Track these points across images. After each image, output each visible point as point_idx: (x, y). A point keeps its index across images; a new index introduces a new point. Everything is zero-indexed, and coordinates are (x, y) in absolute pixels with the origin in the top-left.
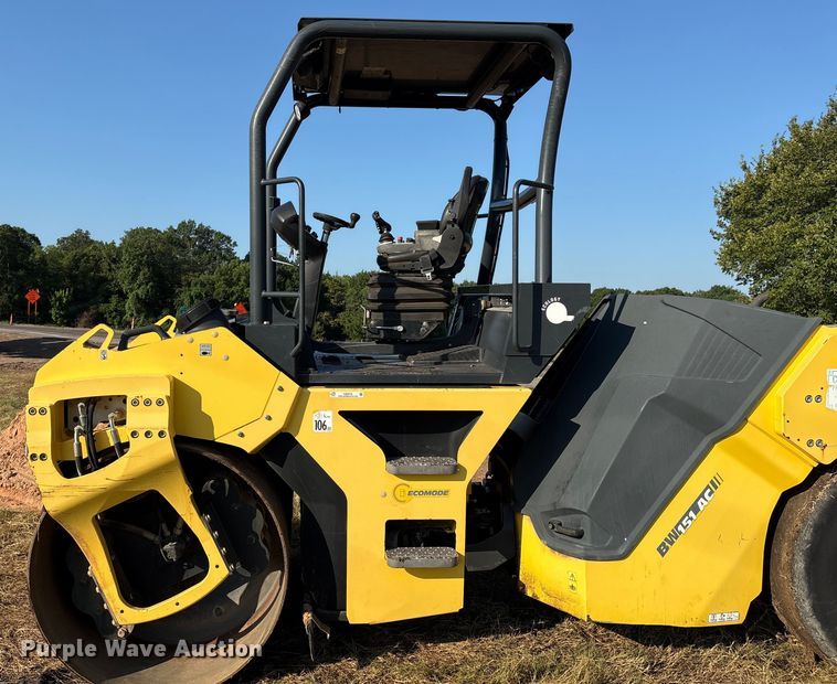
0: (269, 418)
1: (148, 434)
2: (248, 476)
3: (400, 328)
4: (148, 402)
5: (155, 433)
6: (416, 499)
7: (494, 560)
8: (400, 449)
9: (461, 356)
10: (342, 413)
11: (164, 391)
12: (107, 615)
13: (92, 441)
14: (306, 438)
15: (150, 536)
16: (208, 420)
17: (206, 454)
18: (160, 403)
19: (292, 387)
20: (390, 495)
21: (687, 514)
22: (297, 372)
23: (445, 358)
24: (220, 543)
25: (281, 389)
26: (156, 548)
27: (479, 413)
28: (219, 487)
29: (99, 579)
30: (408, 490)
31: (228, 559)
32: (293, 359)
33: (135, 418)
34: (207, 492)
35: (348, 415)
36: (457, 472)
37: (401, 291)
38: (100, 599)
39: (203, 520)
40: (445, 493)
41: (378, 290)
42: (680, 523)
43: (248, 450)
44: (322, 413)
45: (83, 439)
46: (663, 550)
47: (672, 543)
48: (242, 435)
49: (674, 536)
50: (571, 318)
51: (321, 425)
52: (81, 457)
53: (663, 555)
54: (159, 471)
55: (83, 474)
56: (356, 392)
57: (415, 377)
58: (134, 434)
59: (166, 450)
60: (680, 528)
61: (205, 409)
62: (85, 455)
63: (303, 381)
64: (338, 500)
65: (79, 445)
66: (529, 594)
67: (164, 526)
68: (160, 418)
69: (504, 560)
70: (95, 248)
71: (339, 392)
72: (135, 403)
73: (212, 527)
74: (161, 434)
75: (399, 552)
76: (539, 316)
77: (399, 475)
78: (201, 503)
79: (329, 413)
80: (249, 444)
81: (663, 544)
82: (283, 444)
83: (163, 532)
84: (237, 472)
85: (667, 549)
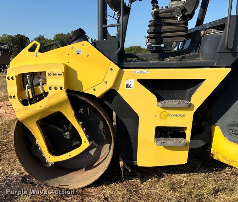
0: (106, 83)
1: (55, 88)
2: (96, 106)
3: (163, 45)
4: (55, 74)
5: (59, 88)
7: (200, 143)
8: (163, 97)
9: (191, 57)
10: (139, 81)
11: (62, 70)
12: (44, 158)
13: (33, 91)
14: (122, 91)
15: (60, 129)
16: (80, 83)
17: (80, 97)
18: (60, 75)
19: (117, 69)
20: (158, 116)
22: (118, 63)
23: (183, 58)
24: (86, 133)
25: (111, 69)
26: (62, 134)
28: (86, 111)
29: (40, 145)
30: (166, 114)
31: (89, 139)
32: (117, 56)
33: (51, 81)
34: (81, 113)
35: (141, 81)
36: (190, 106)
37: (164, 28)
38: (41, 152)
39: (79, 124)
40: (183, 116)
41: (153, 28)
43: (97, 96)
44: (130, 80)
45: (30, 90)
48: (94, 90)
51: (129, 86)
52: (29, 97)
54: (61, 104)
55: (31, 104)
56: (145, 71)
58: (50, 88)
59: (63, 95)
61: (79, 78)
62: (31, 97)
63: (122, 67)
64: (135, 118)
65: (28, 92)
66: (215, 158)
67: (65, 126)
68: (60, 81)
69: (204, 144)
71: (138, 71)
72: (50, 75)
73: (83, 126)
74: (61, 88)
75: (161, 140)
77: (163, 108)
78: (78, 117)
79: (133, 80)
80: (98, 94)
82: (112, 94)
83: (64, 128)
84: (93, 105)
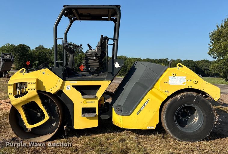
0: (57, 87)
1: (32, 90)
2: (52, 98)
3: (90, 69)
4: (31, 83)
5: (33, 89)
6: (88, 103)
8: (85, 93)
9: (102, 75)
10: (72, 86)
11: (35, 81)
13: (21, 91)
14: (65, 91)
15: (35, 111)
16: (44, 87)
17: (44, 94)
18: (34, 83)
19: (62, 81)
20: (82, 102)
21: (143, 106)
22: (63, 78)
23: (98, 75)
24: (47, 112)
25: (59, 81)
27: (101, 86)
28: (48, 101)
29: (23, 119)
30: (86, 101)
31: (49, 115)
32: (62, 75)
33: (29, 86)
34: (46, 102)
35: (73, 86)
36: (96, 98)
37: (90, 61)
38: (23, 123)
39: (44, 107)
40: (94, 102)
41: (85, 61)
42: (141, 108)
44: (68, 86)
45: (19, 91)
46: (138, 114)
47: (140, 112)
48: (51, 90)
49: (140, 111)
50: (120, 66)
51: (68, 88)
52: (19, 94)
53: (138, 115)
54: (34, 97)
55: (19, 97)
56: (75, 82)
57: (88, 79)
58: (29, 90)
59: (35, 93)
60: (141, 109)
61: (44, 85)
62: (20, 94)
63: (64, 79)
64: (72, 103)
65: (18, 92)
66: (114, 124)
68: (34, 86)
69: (110, 117)
70: (45, 50)
71: (72, 82)
72: (29, 83)
73: (46, 109)
74: (34, 90)
75: (84, 114)
76: (113, 66)
77: (84, 98)
78: (44, 104)
79: (69, 86)
80: (53, 92)
81: (138, 112)
82: (60, 92)
85: (139, 113)
